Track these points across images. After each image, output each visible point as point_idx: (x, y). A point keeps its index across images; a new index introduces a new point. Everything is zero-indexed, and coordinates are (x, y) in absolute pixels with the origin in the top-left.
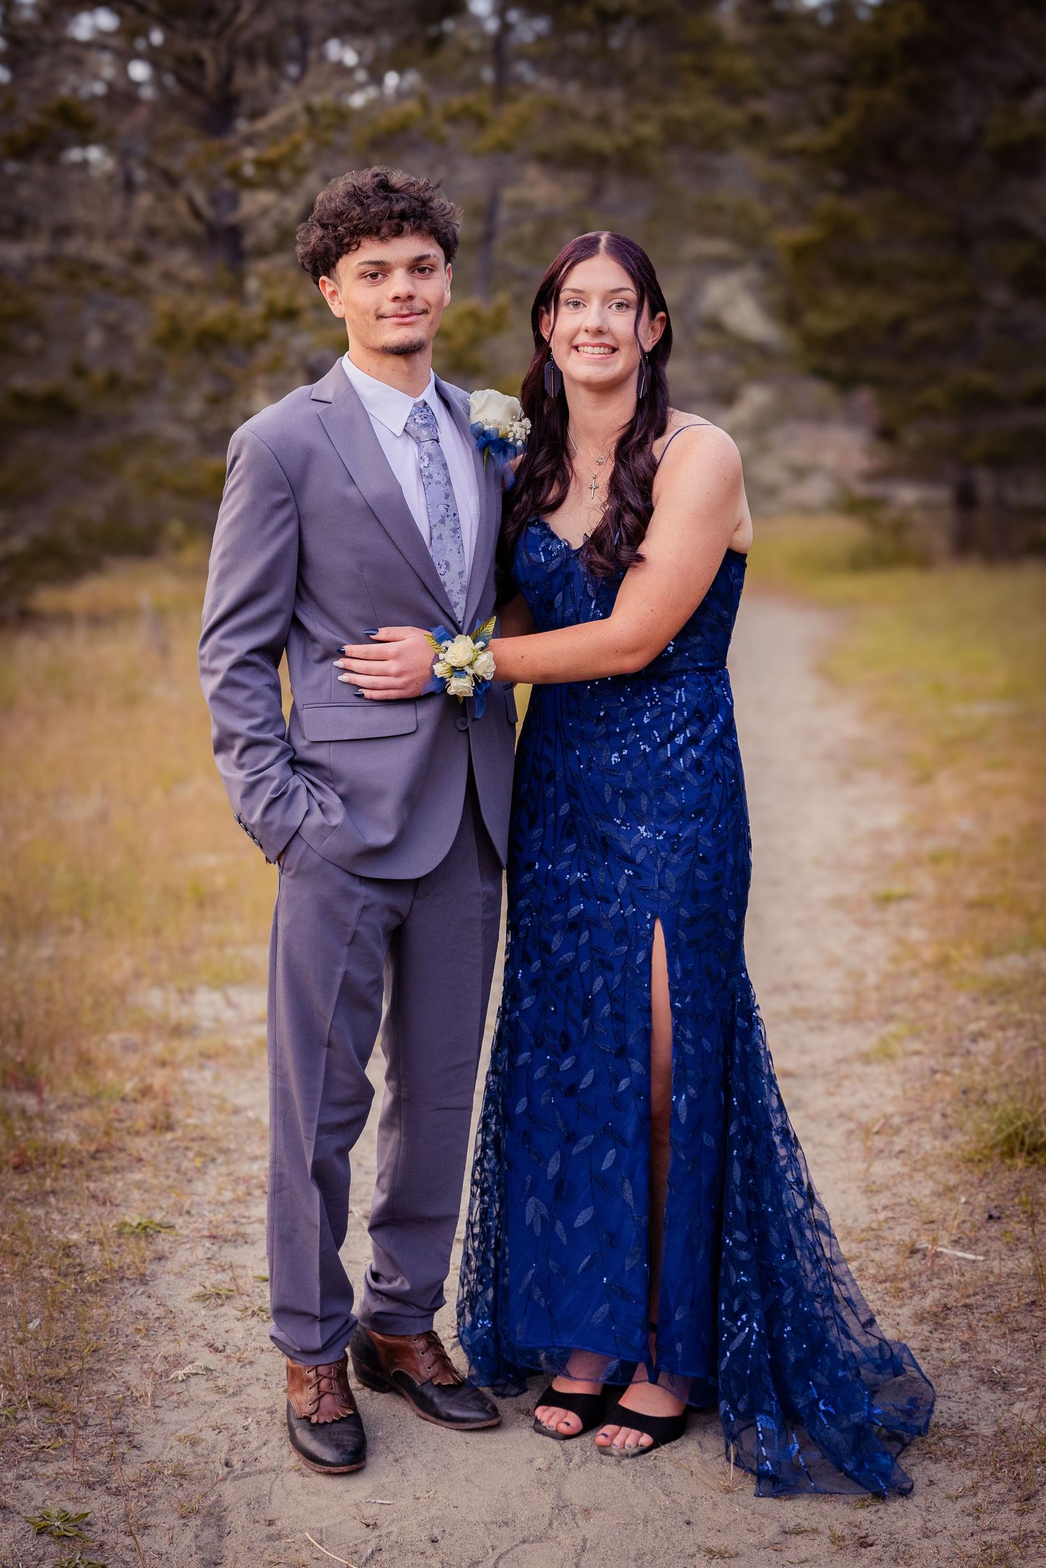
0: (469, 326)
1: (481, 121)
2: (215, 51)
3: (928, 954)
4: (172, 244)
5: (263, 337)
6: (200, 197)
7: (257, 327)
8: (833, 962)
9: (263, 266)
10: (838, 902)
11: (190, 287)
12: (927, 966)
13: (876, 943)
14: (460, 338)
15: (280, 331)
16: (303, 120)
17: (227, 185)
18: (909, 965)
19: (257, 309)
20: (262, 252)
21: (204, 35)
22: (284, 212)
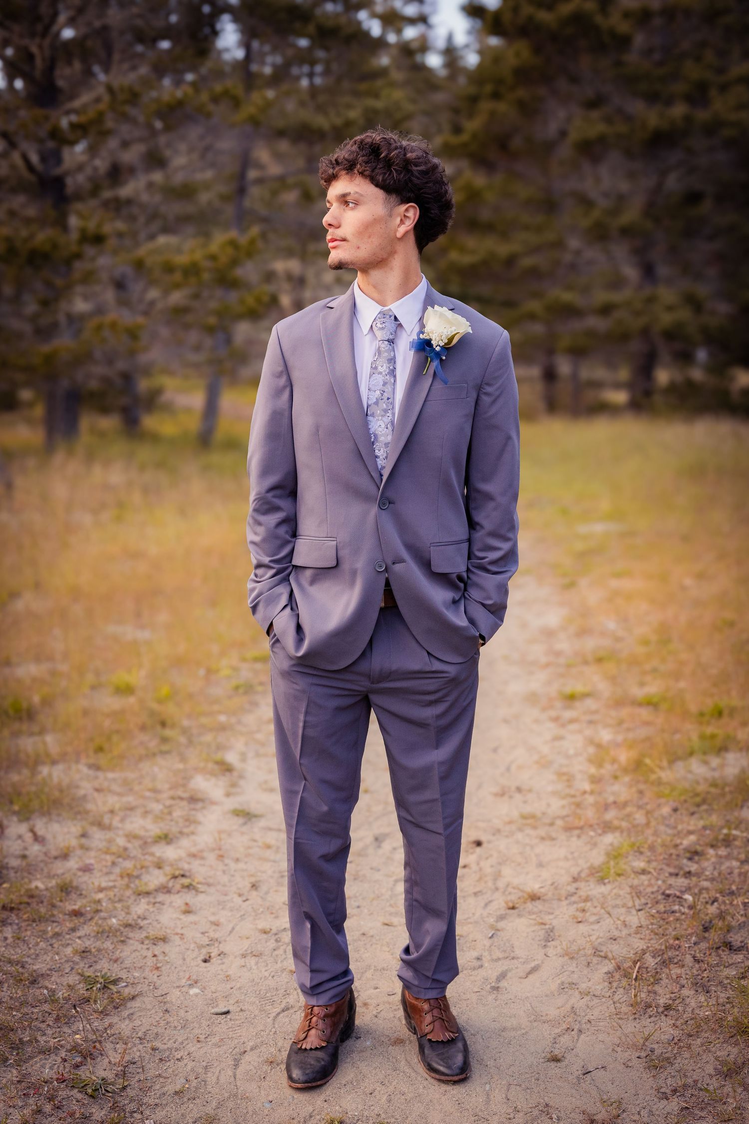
0: (230, 251)
1: (236, 103)
2: (40, 47)
3: (624, 756)
4: (14, 190)
5: (78, 256)
6: (34, 158)
7: (74, 248)
8: (544, 764)
9: (79, 206)
10: (532, 698)
11: (28, 221)
12: (625, 771)
13: (574, 742)
14: (224, 259)
15: (90, 251)
16: (106, 98)
17: (51, 144)
18: (608, 769)
19: (74, 236)
20: (78, 197)
21: (33, 35)
22: (95, 169)
